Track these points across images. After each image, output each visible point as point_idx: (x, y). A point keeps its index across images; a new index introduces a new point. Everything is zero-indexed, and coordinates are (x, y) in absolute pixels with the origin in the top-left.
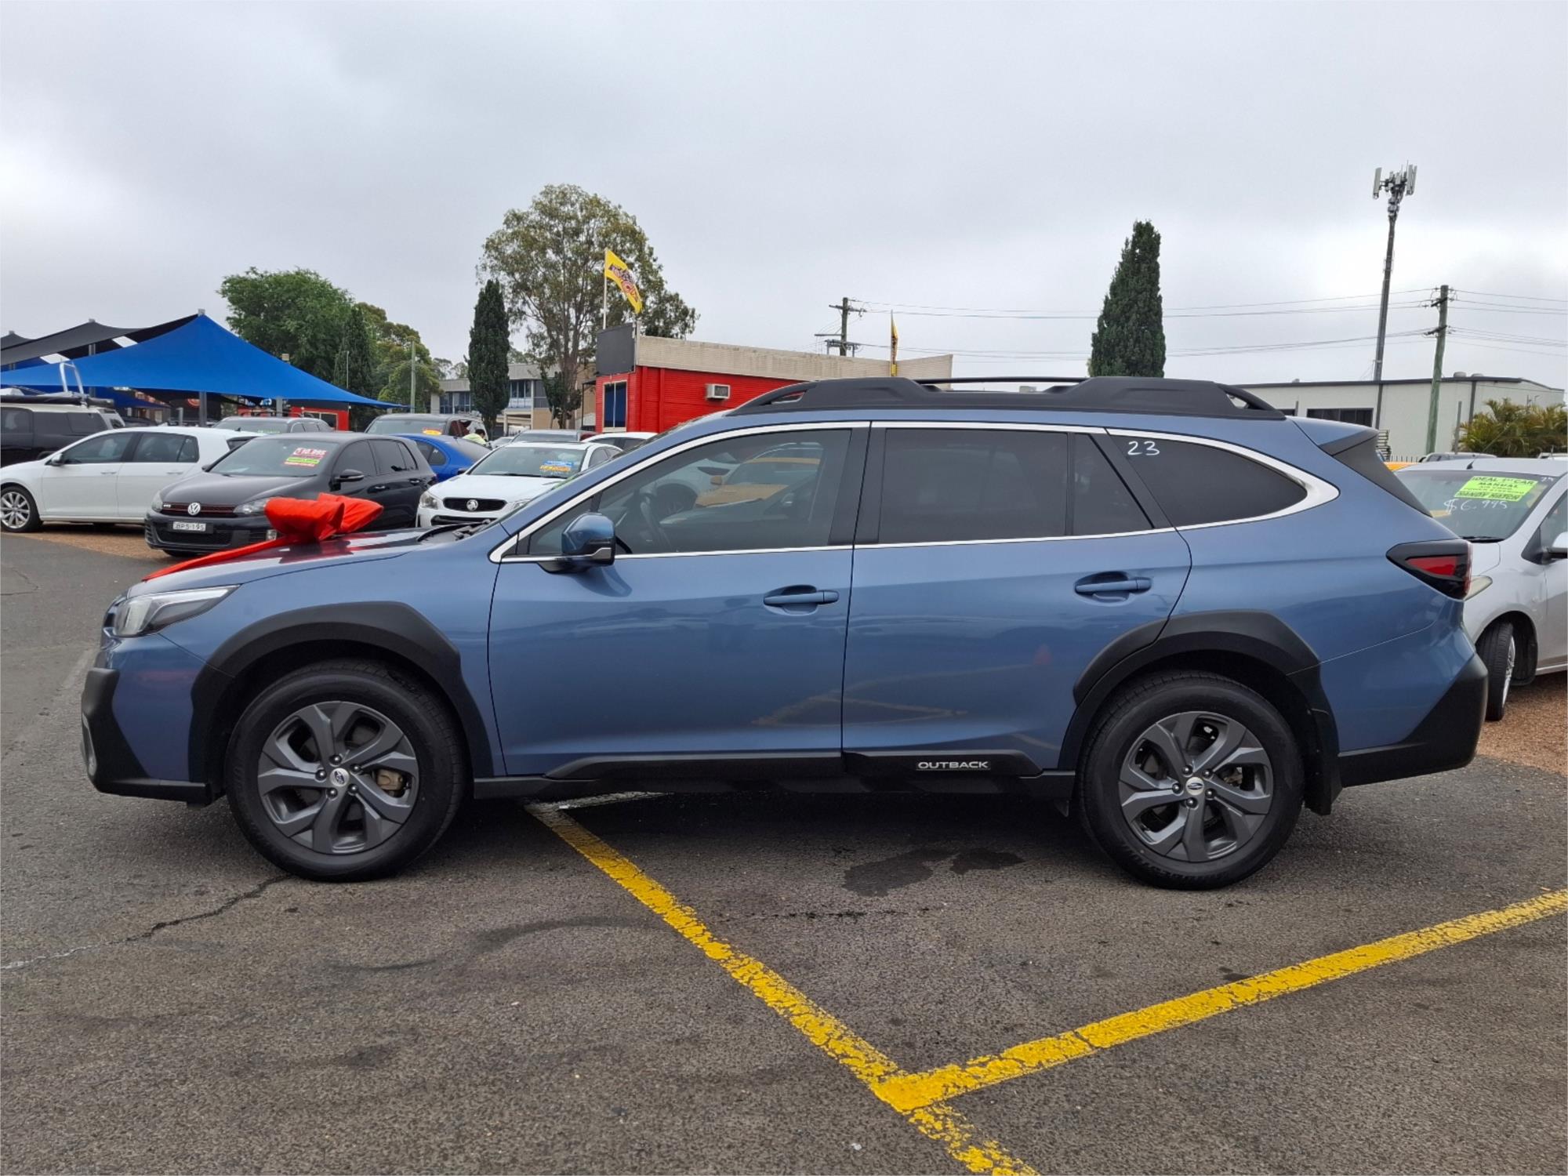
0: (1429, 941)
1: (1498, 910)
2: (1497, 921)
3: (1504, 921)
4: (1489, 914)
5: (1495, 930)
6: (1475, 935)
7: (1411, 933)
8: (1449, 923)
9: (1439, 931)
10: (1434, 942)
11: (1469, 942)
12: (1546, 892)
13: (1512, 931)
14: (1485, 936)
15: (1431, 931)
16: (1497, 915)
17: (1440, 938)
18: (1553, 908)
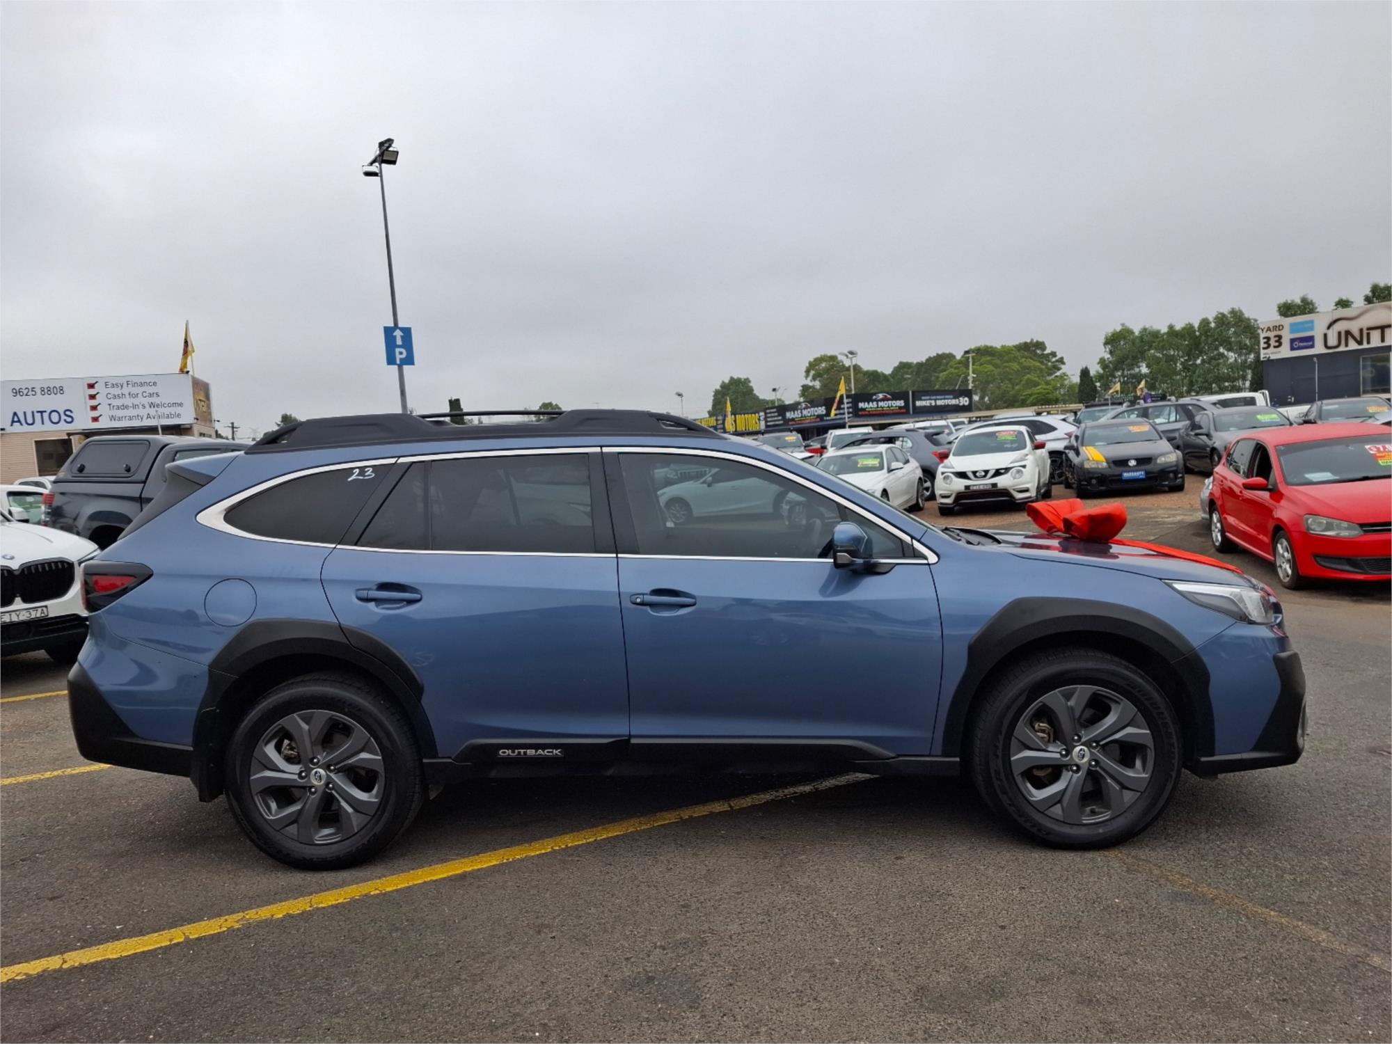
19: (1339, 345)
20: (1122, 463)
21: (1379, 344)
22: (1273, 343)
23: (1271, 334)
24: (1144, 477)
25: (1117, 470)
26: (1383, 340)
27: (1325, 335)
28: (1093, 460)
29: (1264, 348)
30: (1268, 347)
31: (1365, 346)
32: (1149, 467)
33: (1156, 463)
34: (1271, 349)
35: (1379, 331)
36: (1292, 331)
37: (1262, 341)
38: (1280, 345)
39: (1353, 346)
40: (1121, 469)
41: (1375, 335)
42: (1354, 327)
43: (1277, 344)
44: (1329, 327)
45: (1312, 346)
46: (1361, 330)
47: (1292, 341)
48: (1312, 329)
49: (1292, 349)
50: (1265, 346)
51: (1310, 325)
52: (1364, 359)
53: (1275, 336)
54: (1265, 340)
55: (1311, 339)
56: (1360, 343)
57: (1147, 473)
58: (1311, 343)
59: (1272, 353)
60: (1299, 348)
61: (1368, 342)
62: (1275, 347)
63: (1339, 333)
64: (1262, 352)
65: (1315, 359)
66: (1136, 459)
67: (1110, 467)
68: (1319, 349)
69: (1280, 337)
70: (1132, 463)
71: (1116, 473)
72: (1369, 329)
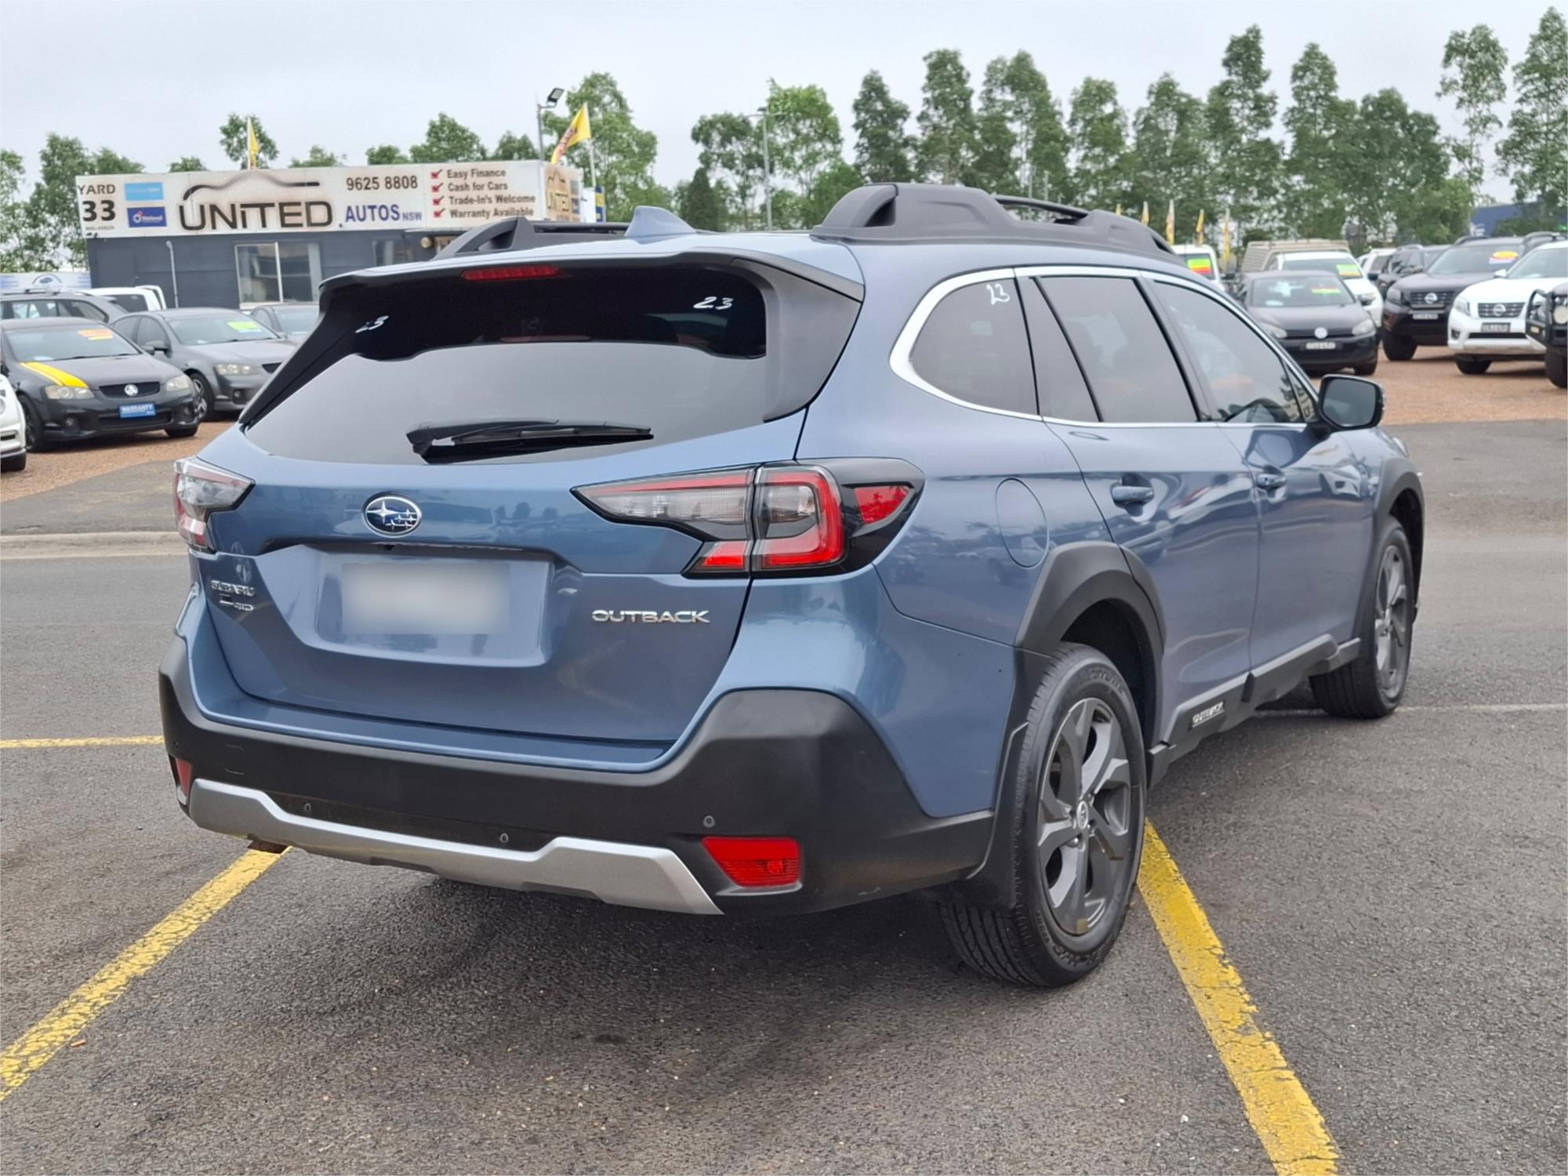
0: (195, 908)
1: (135, 979)
2: (131, 961)
3: (123, 964)
4: (144, 966)
5: (131, 948)
6: (151, 933)
7: (218, 908)
8: (186, 934)
9: (192, 921)
10: (189, 908)
11: (155, 922)
12: (77, 1038)
13: (111, 956)
14: (138, 936)
15: (200, 919)
16: (135, 969)
17: (186, 914)
18: (63, 1012)
19: (202, 227)
20: (115, 390)
21: (259, 230)
22: (99, 210)
23: (97, 198)
24: (152, 413)
25: (112, 401)
26: (264, 225)
27: (181, 208)
28: (64, 385)
29: (86, 219)
30: (94, 217)
31: (240, 230)
32: (156, 397)
33: (166, 392)
34: (98, 222)
35: (258, 209)
36: (129, 196)
37: (82, 208)
38: (112, 216)
39: (223, 229)
40: (117, 400)
41: (253, 215)
42: (224, 200)
43: (107, 214)
44: (186, 196)
45: (163, 223)
46: (233, 207)
47: (131, 212)
48: (160, 196)
49: (132, 224)
50: (89, 215)
51: (157, 190)
52: (240, 249)
53: (104, 202)
54: (88, 206)
55: (160, 211)
56: (233, 225)
57: (157, 407)
58: (160, 218)
59: (100, 228)
60: (142, 224)
61: (245, 226)
62: (104, 219)
63: (202, 208)
64: (84, 224)
65: (169, 244)
66: (137, 385)
67: (96, 397)
68: (173, 229)
69: (111, 204)
70: (131, 390)
71: (112, 407)
72: (243, 206)
